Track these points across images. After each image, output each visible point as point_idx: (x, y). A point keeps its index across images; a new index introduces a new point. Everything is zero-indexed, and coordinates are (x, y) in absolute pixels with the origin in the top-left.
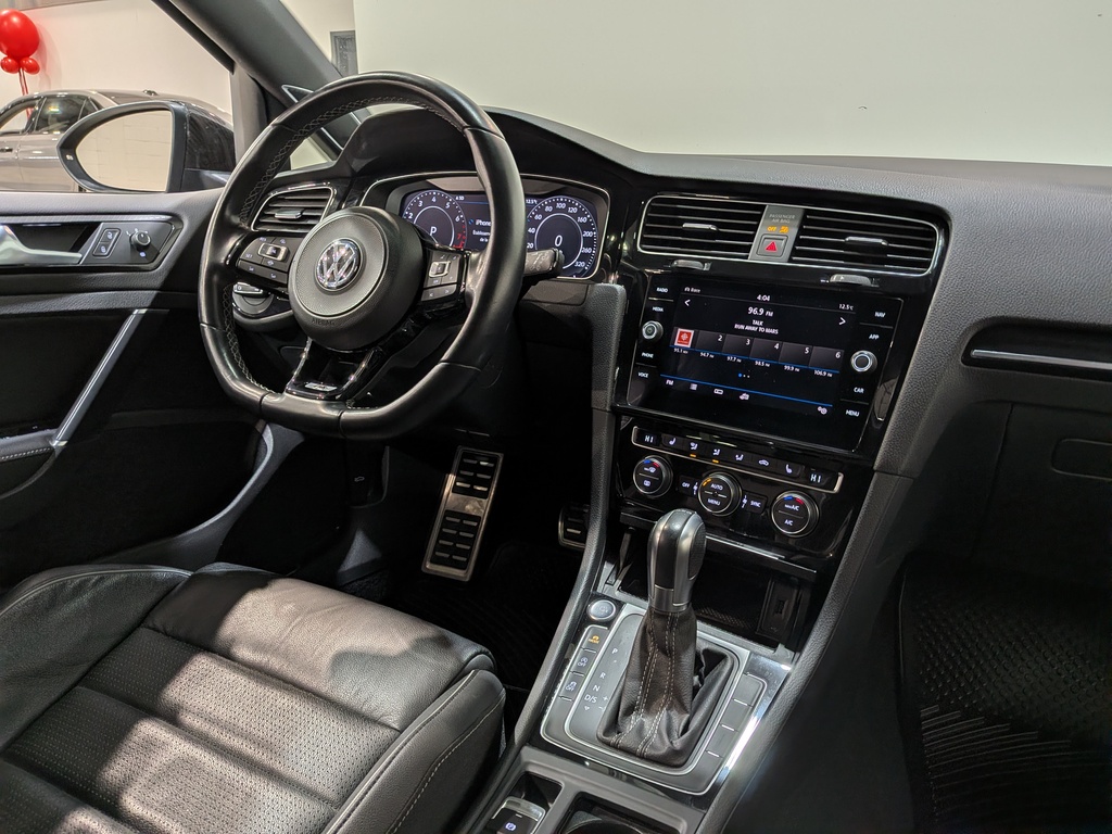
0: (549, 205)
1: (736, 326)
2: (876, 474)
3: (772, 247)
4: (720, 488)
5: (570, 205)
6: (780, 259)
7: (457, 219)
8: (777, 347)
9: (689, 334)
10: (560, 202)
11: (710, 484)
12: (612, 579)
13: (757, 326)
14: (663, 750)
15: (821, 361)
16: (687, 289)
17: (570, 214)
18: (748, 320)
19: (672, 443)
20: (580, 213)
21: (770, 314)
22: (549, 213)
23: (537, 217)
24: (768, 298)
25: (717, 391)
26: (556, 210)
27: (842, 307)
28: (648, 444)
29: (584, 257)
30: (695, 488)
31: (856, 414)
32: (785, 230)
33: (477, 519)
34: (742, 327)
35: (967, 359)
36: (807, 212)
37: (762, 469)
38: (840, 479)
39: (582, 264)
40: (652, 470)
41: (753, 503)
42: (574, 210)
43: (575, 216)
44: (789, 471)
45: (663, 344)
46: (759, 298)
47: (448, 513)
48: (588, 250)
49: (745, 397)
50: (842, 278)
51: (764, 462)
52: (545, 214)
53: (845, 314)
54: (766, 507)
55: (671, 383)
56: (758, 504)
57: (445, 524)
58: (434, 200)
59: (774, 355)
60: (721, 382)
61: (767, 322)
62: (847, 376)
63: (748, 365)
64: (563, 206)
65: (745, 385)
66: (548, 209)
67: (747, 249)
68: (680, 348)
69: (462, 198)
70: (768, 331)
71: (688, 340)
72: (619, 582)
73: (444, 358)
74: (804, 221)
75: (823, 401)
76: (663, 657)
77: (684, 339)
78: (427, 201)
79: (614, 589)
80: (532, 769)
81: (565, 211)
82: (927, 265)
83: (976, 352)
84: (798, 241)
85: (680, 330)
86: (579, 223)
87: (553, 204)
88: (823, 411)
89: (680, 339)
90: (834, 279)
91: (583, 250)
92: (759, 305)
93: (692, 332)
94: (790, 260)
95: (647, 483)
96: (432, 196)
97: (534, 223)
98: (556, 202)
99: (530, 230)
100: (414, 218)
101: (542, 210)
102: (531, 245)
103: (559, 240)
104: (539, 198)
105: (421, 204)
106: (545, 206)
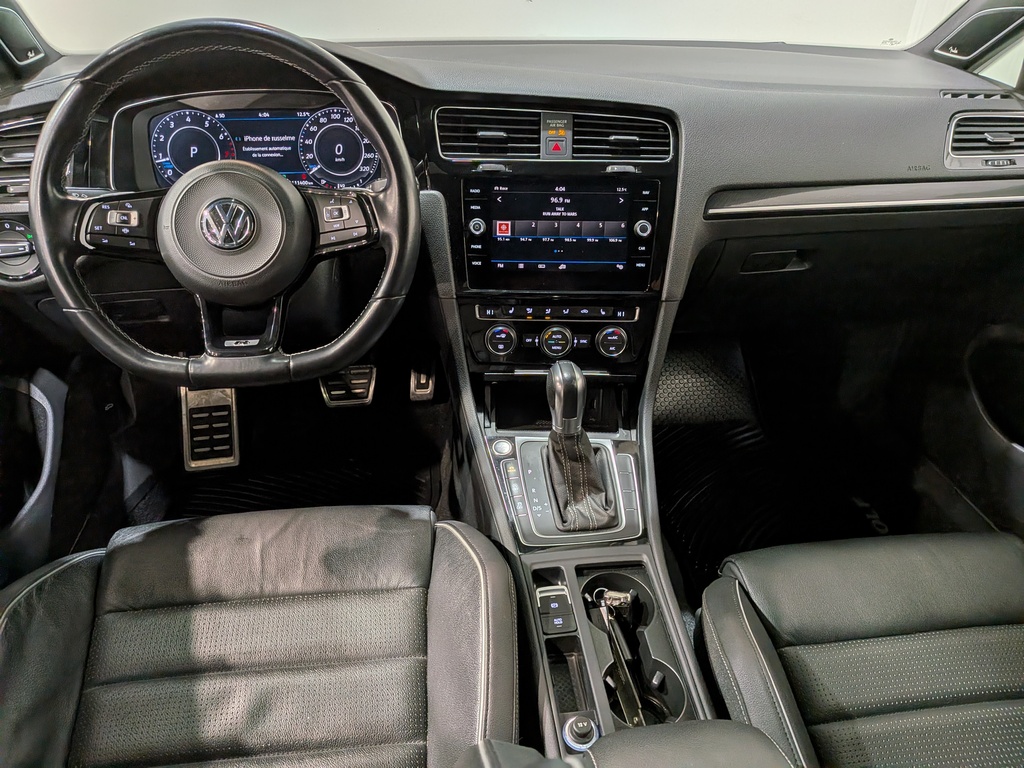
0: (323, 116)
1: (544, 214)
2: (664, 304)
3: (557, 148)
4: (560, 336)
5: (344, 116)
6: (566, 156)
7: (221, 137)
8: (578, 225)
9: (507, 225)
10: (333, 113)
11: (550, 336)
12: (487, 424)
13: (559, 212)
14: (605, 520)
15: (612, 230)
16: (496, 188)
17: (346, 124)
18: (553, 207)
19: (511, 312)
21: (568, 201)
22: (324, 124)
23: (312, 129)
24: (564, 189)
25: (540, 266)
26: (330, 121)
27: (619, 190)
28: (491, 316)
29: (367, 162)
30: (537, 341)
31: (643, 265)
32: (562, 132)
33: (227, 408)
34: (549, 214)
35: (707, 217)
36: (575, 117)
37: (584, 317)
38: (638, 311)
39: (367, 169)
40: (503, 336)
41: (582, 341)
42: (351, 120)
44: (603, 313)
45: (488, 236)
46: (557, 189)
47: (192, 411)
48: (370, 156)
49: (563, 267)
50: (616, 168)
51: (585, 311)
52: (320, 125)
53: (622, 195)
54: (592, 341)
55: (502, 266)
56: (585, 341)
57: (192, 421)
58: (188, 120)
59: (578, 232)
60: (541, 258)
61: (568, 208)
62: (632, 238)
63: (560, 243)
64: (338, 116)
65: (561, 258)
66: (322, 120)
67: (537, 150)
68: (502, 237)
69: (222, 116)
70: (569, 214)
71: (507, 229)
72: (494, 424)
73: (379, 295)
74: (575, 125)
75: (619, 260)
76: (574, 464)
77: (503, 230)
78: (180, 121)
79: (492, 430)
80: (536, 567)
81: (341, 121)
82: (668, 152)
83: (711, 211)
84: (575, 142)
85: (498, 222)
87: (328, 115)
88: (621, 267)
89: (500, 229)
90: (609, 169)
91: (365, 156)
92: (558, 195)
93: (509, 223)
94: (574, 158)
95: (501, 347)
96: (185, 116)
97: (310, 135)
98: (330, 113)
99: (307, 142)
100: (166, 140)
101: (316, 122)
102: (310, 156)
103: (339, 149)
104: (312, 111)
105: (172, 125)
106: (319, 118)
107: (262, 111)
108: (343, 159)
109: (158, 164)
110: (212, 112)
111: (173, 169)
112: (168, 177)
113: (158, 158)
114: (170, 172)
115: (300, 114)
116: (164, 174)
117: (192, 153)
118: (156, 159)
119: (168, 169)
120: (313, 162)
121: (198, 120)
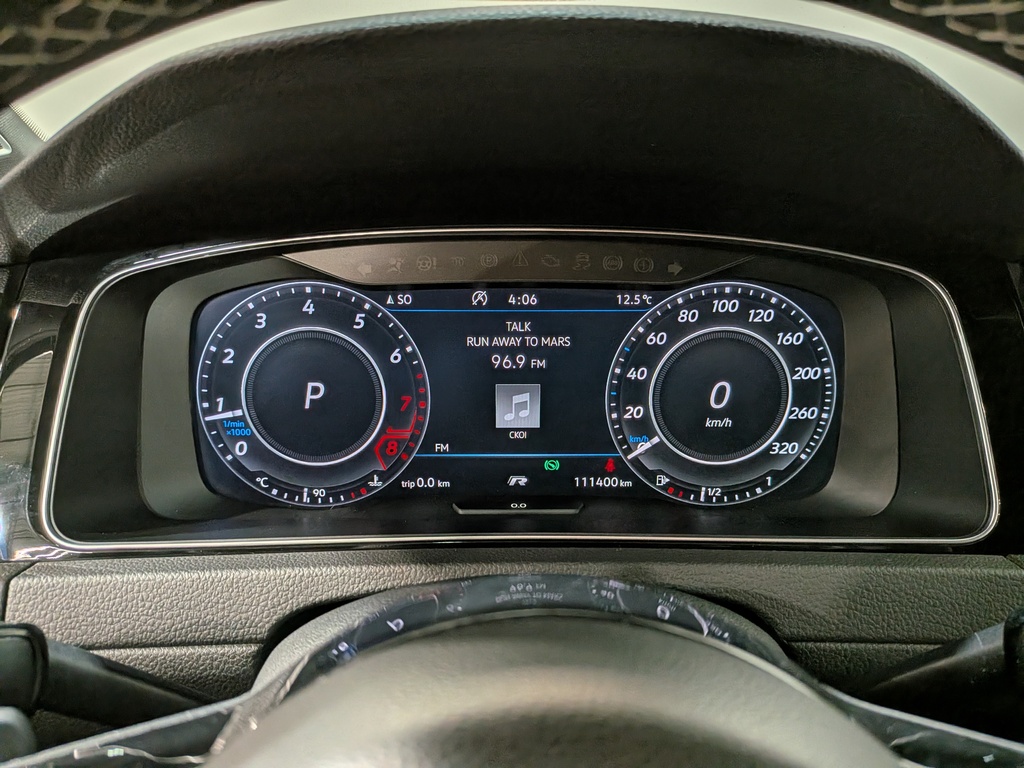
0: (689, 304)
5: (749, 302)
7: (396, 357)
10: (721, 295)
17: (752, 326)
20: (784, 322)
22: (688, 327)
23: (652, 339)
26: (707, 317)
29: (793, 431)
39: (792, 449)
42: (766, 315)
43: (770, 330)
48: (805, 414)
52: (676, 330)
58: (309, 308)
64: (730, 306)
66: (684, 316)
69: (405, 299)
78: (285, 311)
81: (740, 317)
86: (781, 348)
87: (703, 303)
91: (790, 412)
96: (302, 297)
97: (643, 355)
98: (711, 296)
99: (632, 375)
100: (240, 360)
101: (668, 323)
102: (634, 412)
103: (721, 394)
104: (660, 290)
105: (262, 320)
106: (677, 308)
107: (519, 287)
108: (728, 422)
109: (212, 425)
110: (377, 290)
111: (250, 439)
112: (235, 462)
113: (212, 410)
114: (240, 449)
115: (624, 299)
116: (226, 451)
117: (309, 397)
118: (207, 412)
119: (237, 438)
120: (643, 428)
121: (336, 310)
